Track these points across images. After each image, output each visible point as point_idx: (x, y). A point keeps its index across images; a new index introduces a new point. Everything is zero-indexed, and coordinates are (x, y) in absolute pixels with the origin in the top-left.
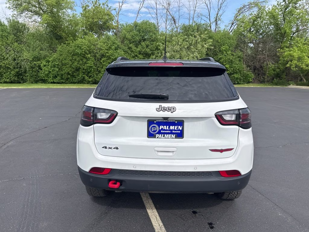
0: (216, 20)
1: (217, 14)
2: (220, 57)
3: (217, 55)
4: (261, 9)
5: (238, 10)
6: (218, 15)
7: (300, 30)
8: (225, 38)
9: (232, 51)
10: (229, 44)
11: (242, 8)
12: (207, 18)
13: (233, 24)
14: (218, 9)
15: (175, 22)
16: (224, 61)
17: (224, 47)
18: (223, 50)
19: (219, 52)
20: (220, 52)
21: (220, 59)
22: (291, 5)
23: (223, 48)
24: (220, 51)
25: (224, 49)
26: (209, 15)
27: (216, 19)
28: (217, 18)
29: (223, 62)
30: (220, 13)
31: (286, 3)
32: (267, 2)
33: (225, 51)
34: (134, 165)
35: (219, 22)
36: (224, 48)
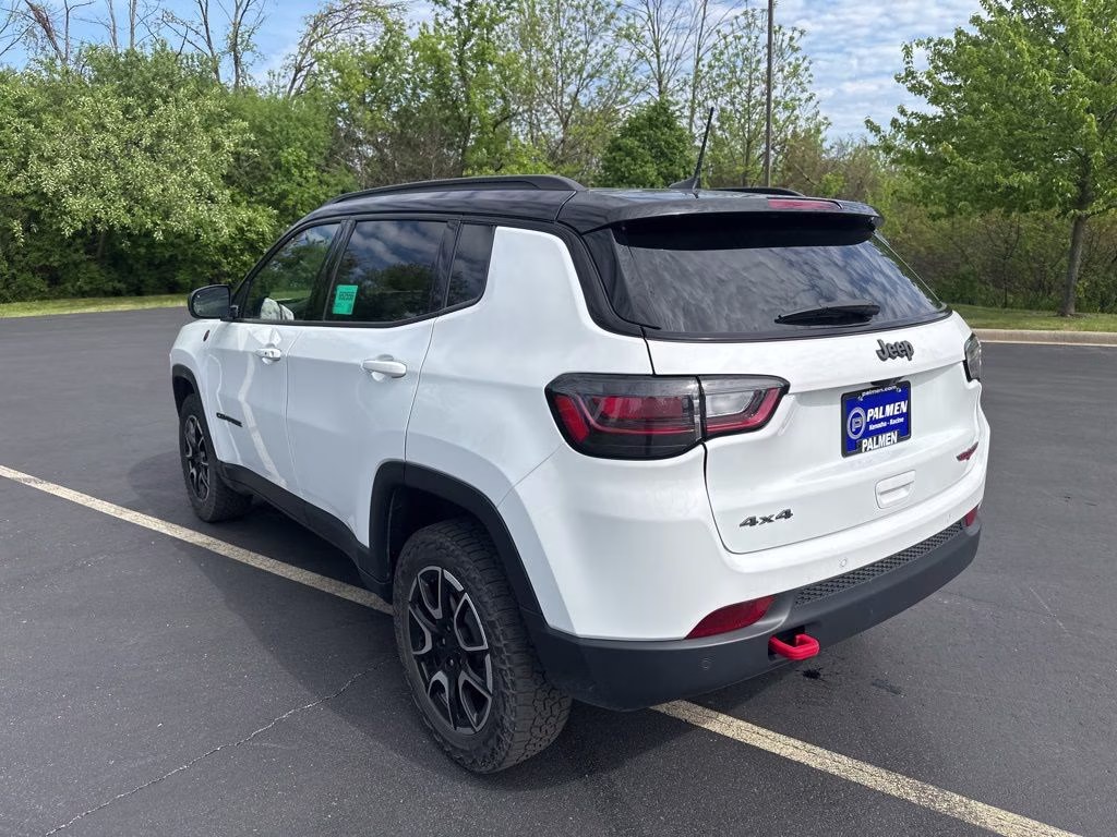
0: (234, 46)
1: (237, 26)
2: (283, 187)
3: (269, 179)
4: (393, 32)
5: (312, 23)
6: (242, 29)
7: (514, 114)
8: (286, 117)
9: (318, 167)
10: (306, 142)
11: (326, 15)
12: (197, 33)
13: (299, 70)
14: (238, 8)
15: (48, 31)
16: (297, 203)
17: (290, 150)
18: (288, 162)
19: (272, 168)
20: (276, 168)
21: (283, 195)
22: (476, 31)
23: (288, 155)
24: (278, 166)
25: (290, 158)
26: (206, 22)
27: (236, 45)
28: (239, 40)
29: (294, 206)
30: (249, 20)
31: (461, 22)
32: (405, 10)
33: (296, 166)
34: (845, 557)
35: (246, 57)
36: (291, 154)
